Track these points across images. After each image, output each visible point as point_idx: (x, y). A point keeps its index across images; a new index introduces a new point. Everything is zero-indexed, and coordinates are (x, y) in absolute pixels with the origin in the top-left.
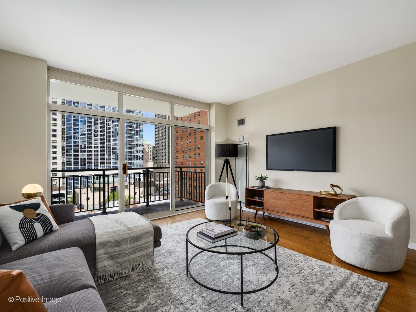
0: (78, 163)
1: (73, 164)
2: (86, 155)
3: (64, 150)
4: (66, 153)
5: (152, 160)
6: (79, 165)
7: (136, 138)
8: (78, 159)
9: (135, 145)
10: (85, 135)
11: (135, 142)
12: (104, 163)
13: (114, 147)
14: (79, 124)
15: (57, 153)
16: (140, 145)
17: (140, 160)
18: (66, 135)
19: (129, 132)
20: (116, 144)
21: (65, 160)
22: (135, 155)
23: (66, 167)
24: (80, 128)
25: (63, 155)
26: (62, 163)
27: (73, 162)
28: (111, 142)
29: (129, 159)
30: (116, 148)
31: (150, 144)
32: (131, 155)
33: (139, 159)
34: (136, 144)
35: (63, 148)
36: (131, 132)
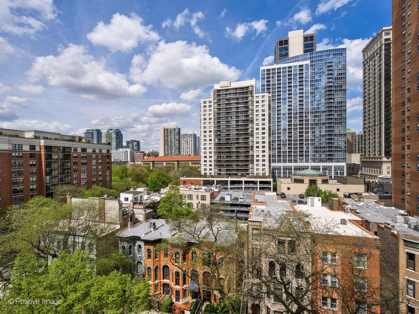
0: (281, 156)
1: (277, 156)
2: (287, 148)
3: (270, 145)
4: (271, 147)
5: (357, 152)
6: (281, 157)
7: (338, 127)
8: (281, 152)
9: (336, 135)
10: (286, 130)
11: (337, 132)
12: (303, 155)
13: (313, 139)
14: (281, 121)
15: (266, 147)
16: (343, 135)
17: (343, 152)
18: (271, 132)
19: (329, 121)
20: (314, 136)
21: (271, 152)
22: (336, 146)
23: (271, 158)
24: (282, 124)
25: (270, 149)
26: (269, 155)
27: (277, 155)
28: (310, 134)
29: (329, 151)
30: (315, 139)
31: (355, 133)
32: (331, 147)
33: (342, 150)
34: (338, 134)
35: (269, 143)
36: (331, 121)
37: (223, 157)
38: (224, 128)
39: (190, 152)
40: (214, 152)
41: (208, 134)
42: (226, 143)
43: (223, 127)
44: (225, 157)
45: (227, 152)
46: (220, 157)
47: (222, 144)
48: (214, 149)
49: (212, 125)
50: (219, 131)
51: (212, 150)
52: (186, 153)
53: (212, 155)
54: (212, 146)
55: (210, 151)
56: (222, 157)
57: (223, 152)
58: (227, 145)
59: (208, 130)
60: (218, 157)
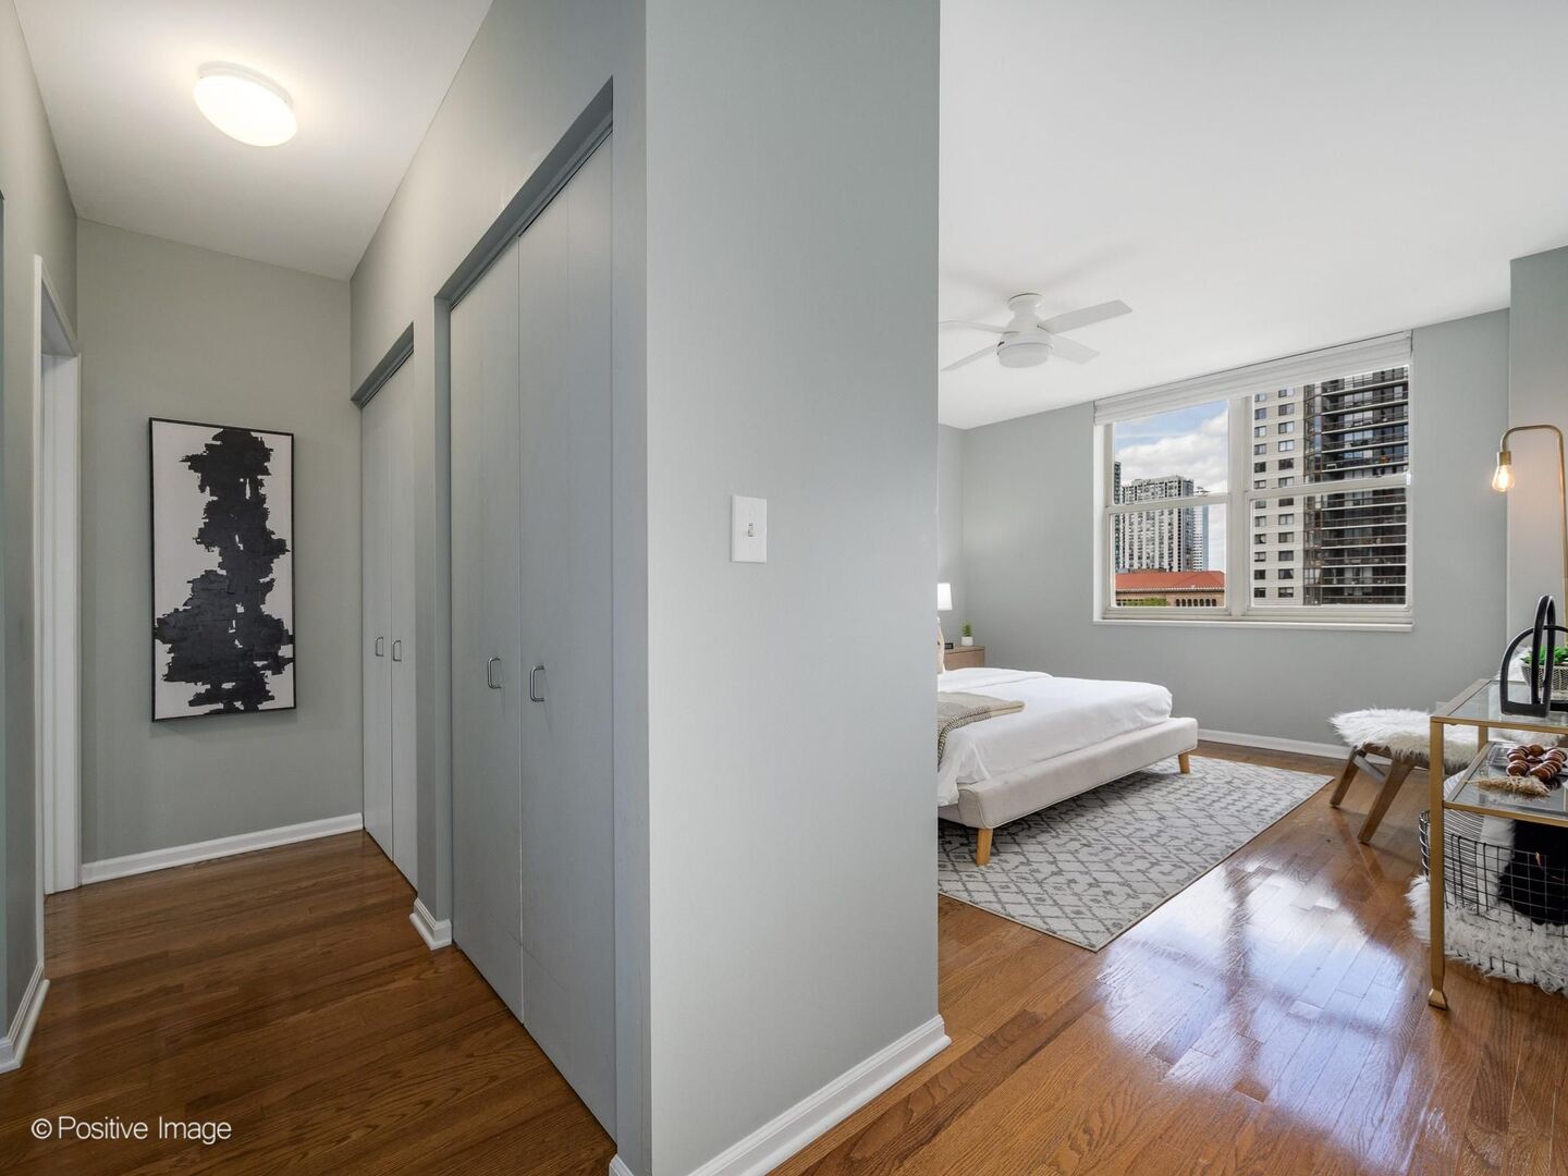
37: (1358, 571)
38: (1365, 442)
39: (1161, 556)
40: (1306, 552)
41: (1273, 474)
42: (1375, 511)
43: (1358, 436)
44: (1368, 574)
45: (1376, 551)
46: (1341, 572)
47: (1352, 512)
48: (1307, 540)
49: (1296, 433)
50: (1335, 457)
51: (1297, 546)
52: (1144, 561)
53: (1296, 564)
54: (1297, 527)
55: (1285, 547)
56: (1348, 575)
57: (1354, 552)
58: (1378, 521)
59: (1271, 459)
60: (1326, 572)
